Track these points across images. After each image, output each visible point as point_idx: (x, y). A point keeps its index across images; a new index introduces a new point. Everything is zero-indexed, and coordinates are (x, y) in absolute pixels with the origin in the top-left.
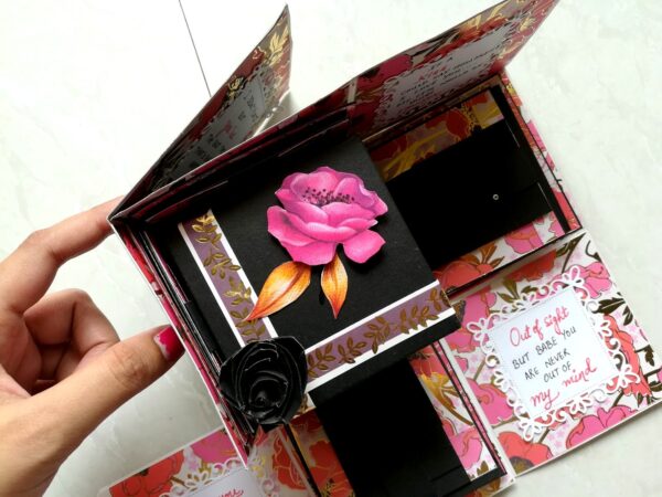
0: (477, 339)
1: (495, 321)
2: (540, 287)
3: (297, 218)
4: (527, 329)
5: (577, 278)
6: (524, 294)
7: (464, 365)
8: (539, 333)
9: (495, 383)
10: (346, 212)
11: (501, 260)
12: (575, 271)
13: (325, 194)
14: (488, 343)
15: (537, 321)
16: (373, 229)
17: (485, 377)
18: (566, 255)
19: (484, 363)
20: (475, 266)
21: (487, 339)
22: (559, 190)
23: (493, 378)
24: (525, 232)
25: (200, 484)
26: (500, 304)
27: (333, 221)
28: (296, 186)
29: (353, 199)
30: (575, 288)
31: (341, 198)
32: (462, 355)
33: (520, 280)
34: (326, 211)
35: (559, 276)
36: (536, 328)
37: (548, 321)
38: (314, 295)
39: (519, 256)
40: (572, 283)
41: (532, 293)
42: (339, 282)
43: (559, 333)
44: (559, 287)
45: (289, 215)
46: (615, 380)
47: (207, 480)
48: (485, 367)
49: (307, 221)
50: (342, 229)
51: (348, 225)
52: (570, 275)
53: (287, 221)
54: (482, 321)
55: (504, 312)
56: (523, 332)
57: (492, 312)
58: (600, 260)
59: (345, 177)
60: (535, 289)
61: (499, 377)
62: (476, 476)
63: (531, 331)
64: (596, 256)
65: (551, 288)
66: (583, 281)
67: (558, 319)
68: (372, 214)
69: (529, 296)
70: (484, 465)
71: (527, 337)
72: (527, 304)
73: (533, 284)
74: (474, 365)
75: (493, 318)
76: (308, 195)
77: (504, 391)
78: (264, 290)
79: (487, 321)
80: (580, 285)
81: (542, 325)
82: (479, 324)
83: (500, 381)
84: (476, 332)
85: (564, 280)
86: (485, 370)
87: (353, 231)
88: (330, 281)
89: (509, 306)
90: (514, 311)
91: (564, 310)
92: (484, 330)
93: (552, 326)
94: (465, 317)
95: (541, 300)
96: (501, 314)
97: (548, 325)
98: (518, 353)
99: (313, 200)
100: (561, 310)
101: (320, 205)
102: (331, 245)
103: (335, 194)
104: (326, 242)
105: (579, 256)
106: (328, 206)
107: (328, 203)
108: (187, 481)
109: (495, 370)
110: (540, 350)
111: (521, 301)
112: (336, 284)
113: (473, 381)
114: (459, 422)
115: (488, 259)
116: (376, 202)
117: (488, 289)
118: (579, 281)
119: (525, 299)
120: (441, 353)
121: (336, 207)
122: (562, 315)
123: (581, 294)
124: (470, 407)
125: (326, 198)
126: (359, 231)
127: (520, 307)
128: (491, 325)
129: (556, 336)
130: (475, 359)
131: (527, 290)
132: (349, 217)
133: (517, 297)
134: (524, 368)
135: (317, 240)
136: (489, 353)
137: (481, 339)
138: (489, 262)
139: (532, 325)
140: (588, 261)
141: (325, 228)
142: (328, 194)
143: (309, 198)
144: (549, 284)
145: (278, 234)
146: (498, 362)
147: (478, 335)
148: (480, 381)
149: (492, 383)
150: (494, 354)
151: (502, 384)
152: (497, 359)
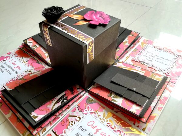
1: (93, 114)
2: (114, 125)
4: (96, 127)
6: (109, 120)
8: (97, 132)
9: (70, 123)
11: (116, 101)
14: (84, 115)
15: (101, 129)
17: (71, 119)
20: (109, 96)
21: (86, 114)
23: (72, 122)
26: (101, 114)
32: (77, 109)
35: (123, 131)
36: (98, 130)
37: (103, 134)
44: (119, 133)
48: (75, 117)
54: (92, 110)
55: (99, 116)
56: (94, 125)
61: (73, 123)
63: (96, 128)
65: (116, 130)
69: (109, 122)
70: (37, 117)
71: (93, 128)
72: (105, 123)
74: (75, 114)
75: (94, 113)
77: (68, 127)
79: (92, 111)
81: (100, 132)
82: (90, 109)
83: (72, 125)
84: (87, 109)
85: (122, 134)
89: (102, 117)
90: (101, 119)
92: (89, 112)
95: (110, 128)
96: (97, 115)
97: (101, 134)
98: (85, 126)
109: (75, 121)
110: (90, 135)
111: (106, 120)
113: (69, 116)
114: (52, 106)
115: (114, 98)
127: (103, 121)
128: (91, 113)
130: (77, 113)
131: (111, 121)
133: (106, 118)
134: (80, 131)
136: (81, 117)
137: (85, 112)
139: (99, 128)
144: (118, 128)
146: (79, 121)
147: (86, 111)
149: (70, 122)
150: (81, 118)
151: (71, 126)
152: (80, 120)
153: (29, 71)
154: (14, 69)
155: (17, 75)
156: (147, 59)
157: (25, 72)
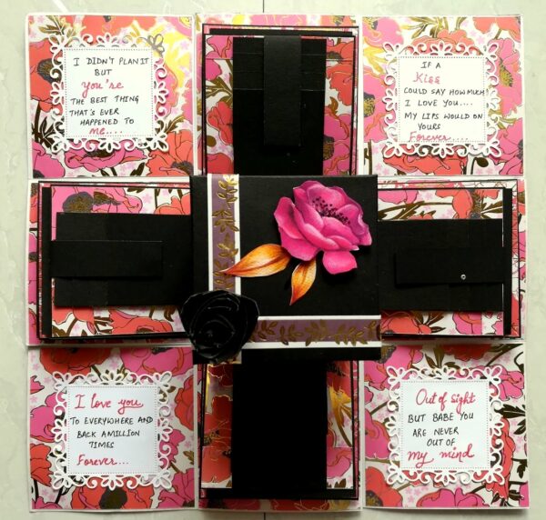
0: (389, 382)
1: (411, 376)
2: (462, 368)
3: (300, 215)
4: (435, 395)
5: (496, 377)
6: (446, 367)
7: (369, 397)
8: (443, 404)
9: (386, 425)
10: (339, 230)
11: (441, 329)
12: (497, 370)
13: (330, 208)
14: (397, 391)
15: (445, 394)
16: (353, 252)
17: (381, 416)
18: (497, 353)
19: (385, 404)
20: (418, 324)
21: (398, 386)
22: (517, 298)
23: (387, 420)
24: (472, 317)
25: (112, 382)
26: (423, 364)
27: (326, 231)
28: (311, 191)
29: (349, 223)
30: (490, 383)
31: (341, 218)
32: (371, 389)
33: (449, 354)
34: (324, 221)
35: (483, 367)
36: (442, 399)
37: (455, 398)
38: (283, 279)
39: (458, 334)
40: (490, 378)
41: (453, 369)
42: (307, 279)
43: (458, 413)
44: (478, 376)
45: (295, 210)
46: (484, 472)
47: (119, 381)
48: (385, 408)
49: (306, 221)
50: (330, 241)
51: (335, 240)
52: (492, 371)
53: (291, 214)
54: (401, 370)
55: (423, 372)
56: (430, 396)
57: (414, 367)
58: (522, 372)
59: (351, 203)
60: (458, 368)
61: (391, 421)
62: (333, 487)
63: (437, 399)
64: (521, 367)
65: (471, 373)
66: (500, 382)
67: (463, 401)
68: (357, 241)
69: (449, 371)
70: (344, 482)
71: (432, 402)
72: (445, 376)
73: (458, 363)
74: (377, 402)
75: (411, 372)
76: (317, 202)
77: (390, 435)
78: (248, 256)
79: (405, 373)
80: (496, 383)
81: (448, 398)
82: (397, 371)
83: (391, 425)
84: (392, 376)
85: (485, 373)
86: (383, 410)
87: (337, 247)
88: (301, 275)
89: (430, 370)
90: (431, 376)
91: (473, 396)
92: (399, 378)
93: (456, 404)
94: (389, 360)
95: (458, 379)
96: (419, 372)
97: (453, 401)
98: (417, 411)
99: (319, 208)
100: (470, 395)
101: (322, 215)
102: (316, 249)
103: (337, 212)
104: (313, 245)
105: (507, 360)
106: (328, 218)
107: (329, 216)
108: (103, 374)
109: (392, 415)
110: (437, 418)
111: (441, 371)
112: (304, 280)
113: (369, 414)
114: (341, 438)
115: (431, 324)
116: (365, 234)
117: (420, 347)
118: (496, 380)
119: (445, 370)
120: (355, 378)
121: (333, 222)
122: (469, 400)
123: (493, 391)
124: (356, 432)
125: (330, 211)
126: (341, 249)
127: (438, 375)
128: (406, 377)
129: (455, 414)
130: (380, 397)
131: (450, 365)
132: (339, 234)
133: (439, 366)
134: (416, 426)
135: (306, 240)
136: (394, 398)
137: (393, 384)
138: (431, 326)
139: (440, 394)
140: (512, 368)
141: (318, 234)
142: (333, 210)
143: (317, 205)
144: (471, 369)
145: (280, 220)
146: (397, 410)
147: (393, 380)
148: (375, 417)
149: (384, 423)
150: (397, 401)
151: (391, 428)
152: (397, 406)
153: (169, 391)
154: (125, 416)
155: (154, 423)
156: (422, 126)
157: (163, 400)
